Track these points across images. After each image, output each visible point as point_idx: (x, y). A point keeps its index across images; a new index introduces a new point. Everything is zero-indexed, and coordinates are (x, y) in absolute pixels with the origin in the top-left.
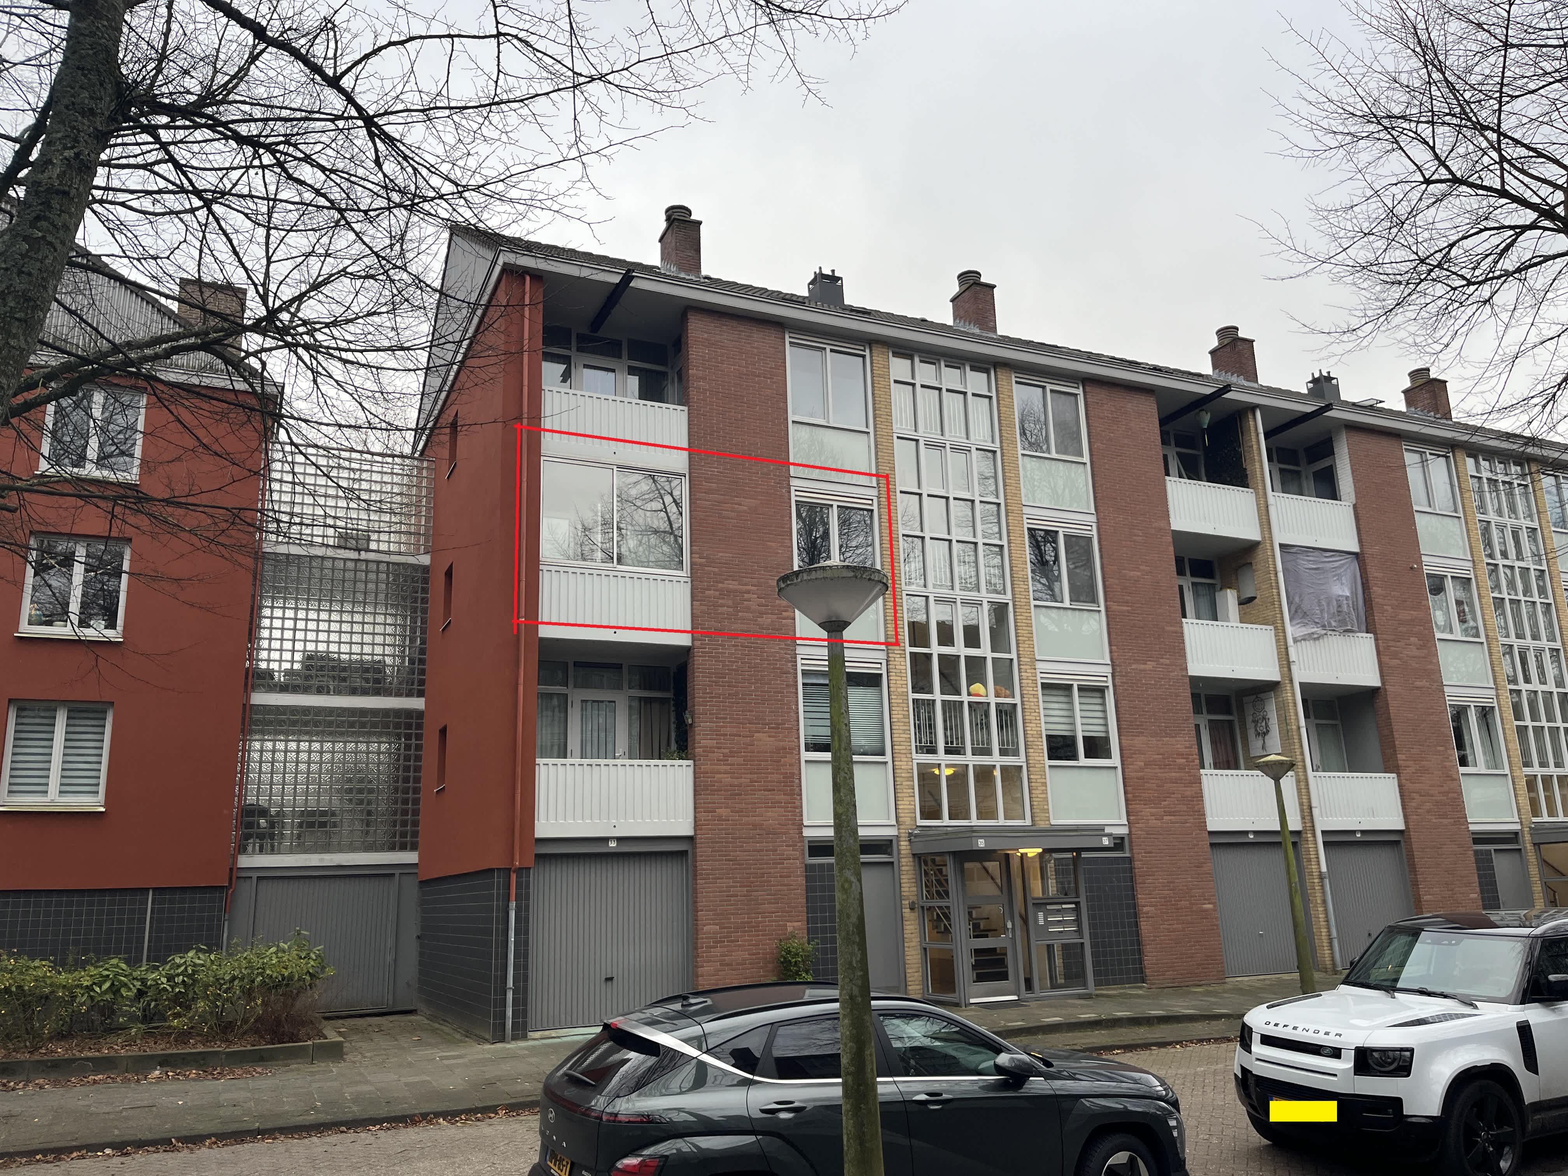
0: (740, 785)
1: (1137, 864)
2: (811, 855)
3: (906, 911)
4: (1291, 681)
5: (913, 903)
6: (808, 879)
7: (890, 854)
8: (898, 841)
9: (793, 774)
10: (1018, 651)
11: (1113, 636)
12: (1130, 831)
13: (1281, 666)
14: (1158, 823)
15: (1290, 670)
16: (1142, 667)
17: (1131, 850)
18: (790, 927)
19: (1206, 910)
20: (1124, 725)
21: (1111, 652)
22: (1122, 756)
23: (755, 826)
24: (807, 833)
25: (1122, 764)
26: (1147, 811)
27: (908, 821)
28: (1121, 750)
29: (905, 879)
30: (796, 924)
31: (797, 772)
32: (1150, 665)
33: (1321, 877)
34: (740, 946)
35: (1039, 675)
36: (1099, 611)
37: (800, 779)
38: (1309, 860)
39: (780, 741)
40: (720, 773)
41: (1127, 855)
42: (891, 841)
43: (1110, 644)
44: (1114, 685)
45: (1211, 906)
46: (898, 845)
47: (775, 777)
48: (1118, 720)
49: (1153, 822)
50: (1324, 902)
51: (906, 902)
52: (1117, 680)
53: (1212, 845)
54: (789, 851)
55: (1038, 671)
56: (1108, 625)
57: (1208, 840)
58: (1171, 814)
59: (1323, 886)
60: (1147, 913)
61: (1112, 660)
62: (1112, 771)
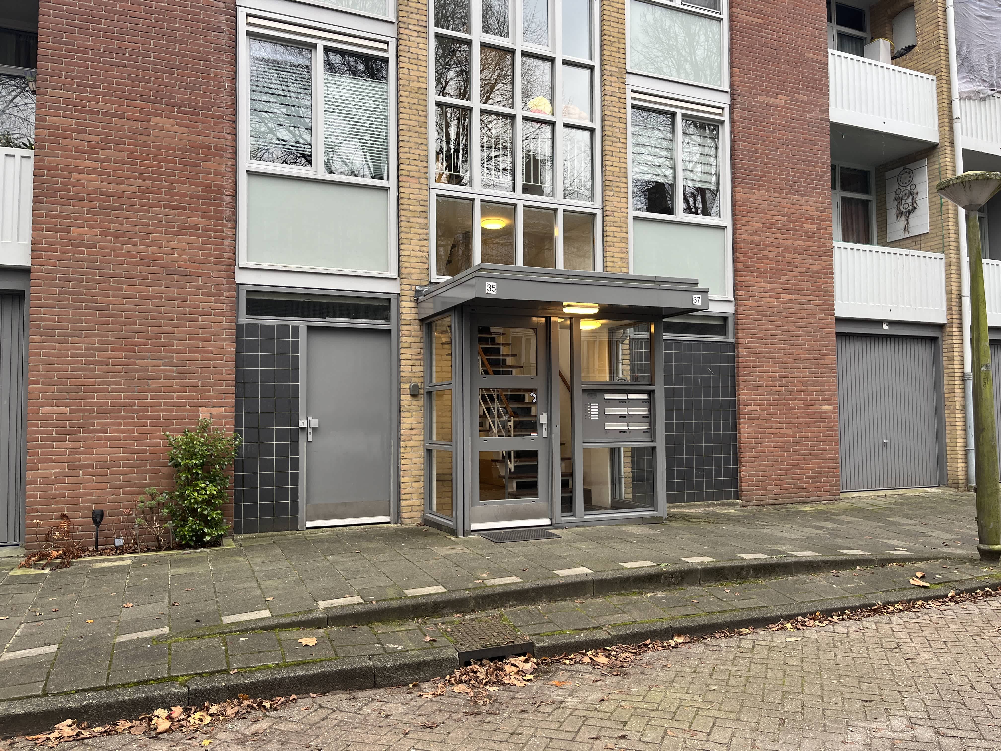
0: (120, 195)
1: (742, 351)
2: (250, 311)
3: (406, 399)
4: (952, 143)
5: (416, 386)
6: (239, 345)
7: (387, 319)
8: (399, 302)
9: (222, 187)
10: (602, 55)
11: (737, 54)
12: (736, 310)
13: (941, 126)
14: (774, 302)
15: (952, 129)
16: (772, 100)
17: (736, 333)
18: (204, 414)
19: (825, 412)
20: (740, 173)
21: (732, 76)
22: (734, 215)
23: (146, 260)
24: (242, 278)
25: (734, 224)
26: (760, 285)
27: (415, 274)
28: (734, 205)
29: (405, 354)
30: (214, 410)
31: (228, 185)
32: (781, 100)
33: (964, 379)
34: (108, 439)
35: (629, 95)
36: (720, 20)
37: (234, 196)
38: (952, 359)
39: (199, 134)
40: (82, 171)
41: (730, 339)
42: (389, 300)
43: (732, 65)
44: (732, 121)
45: (830, 408)
46: (399, 307)
47: (189, 188)
48: (733, 166)
49: (767, 300)
50: (964, 407)
51: (405, 386)
52: (736, 114)
53: (839, 335)
54: (210, 303)
55: (629, 89)
56: (731, 39)
57: (834, 329)
58: (790, 291)
59: (964, 390)
60: (750, 413)
61: (732, 85)
62: (719, 233)
